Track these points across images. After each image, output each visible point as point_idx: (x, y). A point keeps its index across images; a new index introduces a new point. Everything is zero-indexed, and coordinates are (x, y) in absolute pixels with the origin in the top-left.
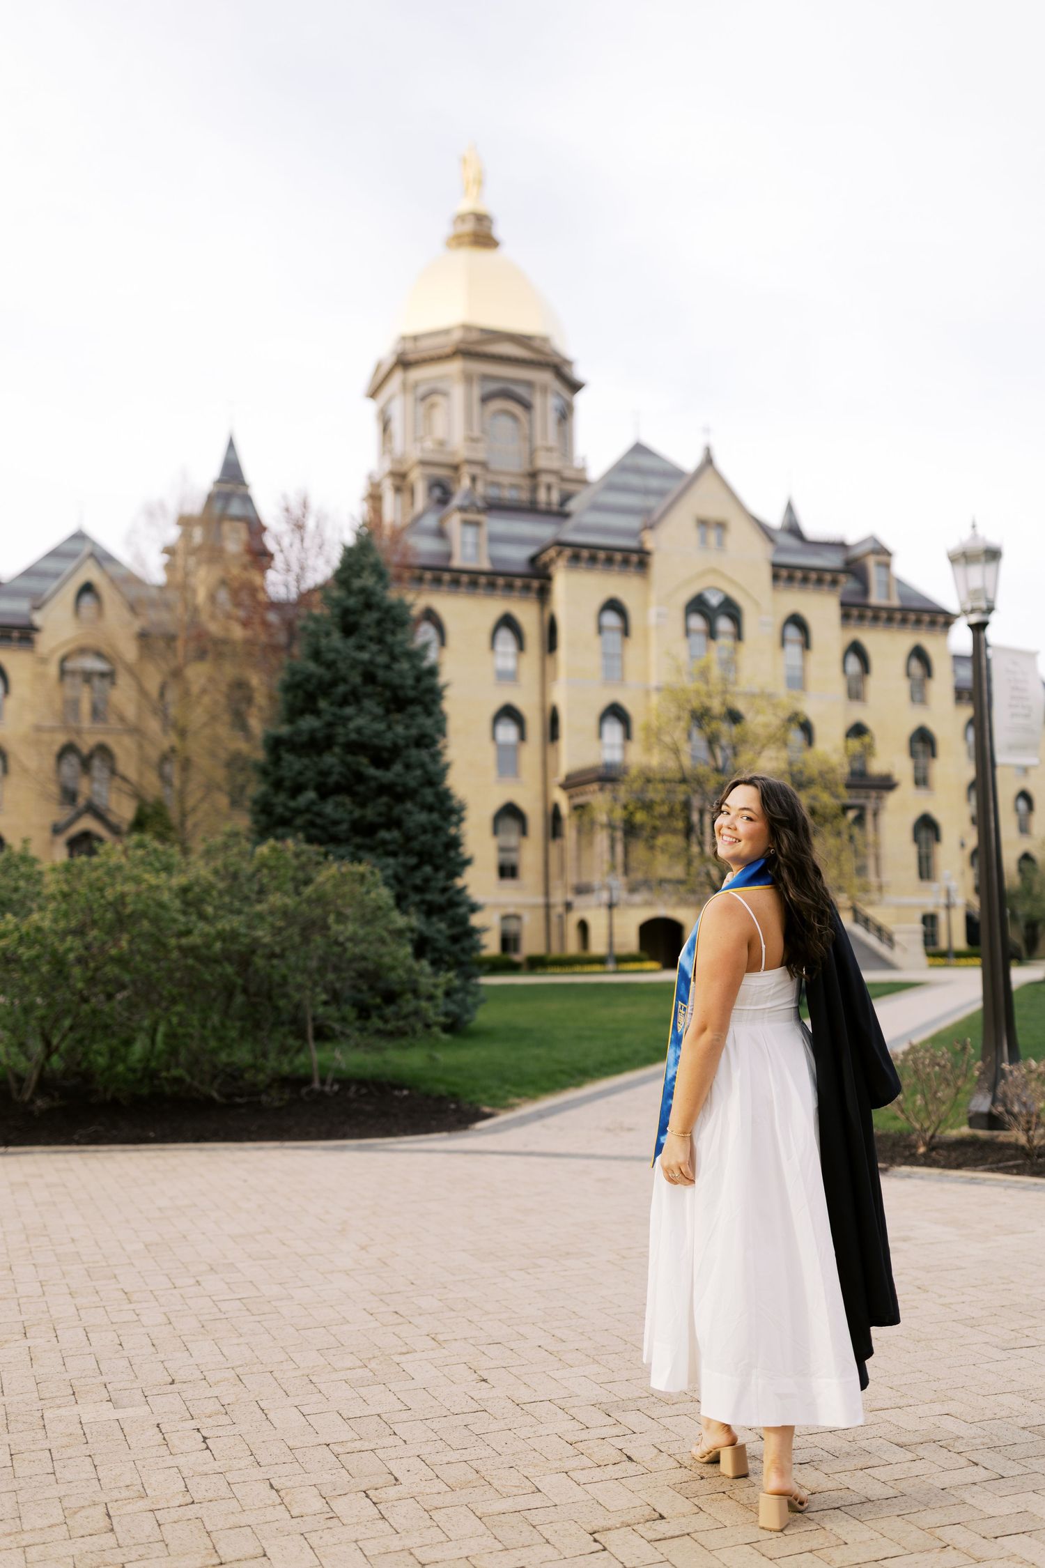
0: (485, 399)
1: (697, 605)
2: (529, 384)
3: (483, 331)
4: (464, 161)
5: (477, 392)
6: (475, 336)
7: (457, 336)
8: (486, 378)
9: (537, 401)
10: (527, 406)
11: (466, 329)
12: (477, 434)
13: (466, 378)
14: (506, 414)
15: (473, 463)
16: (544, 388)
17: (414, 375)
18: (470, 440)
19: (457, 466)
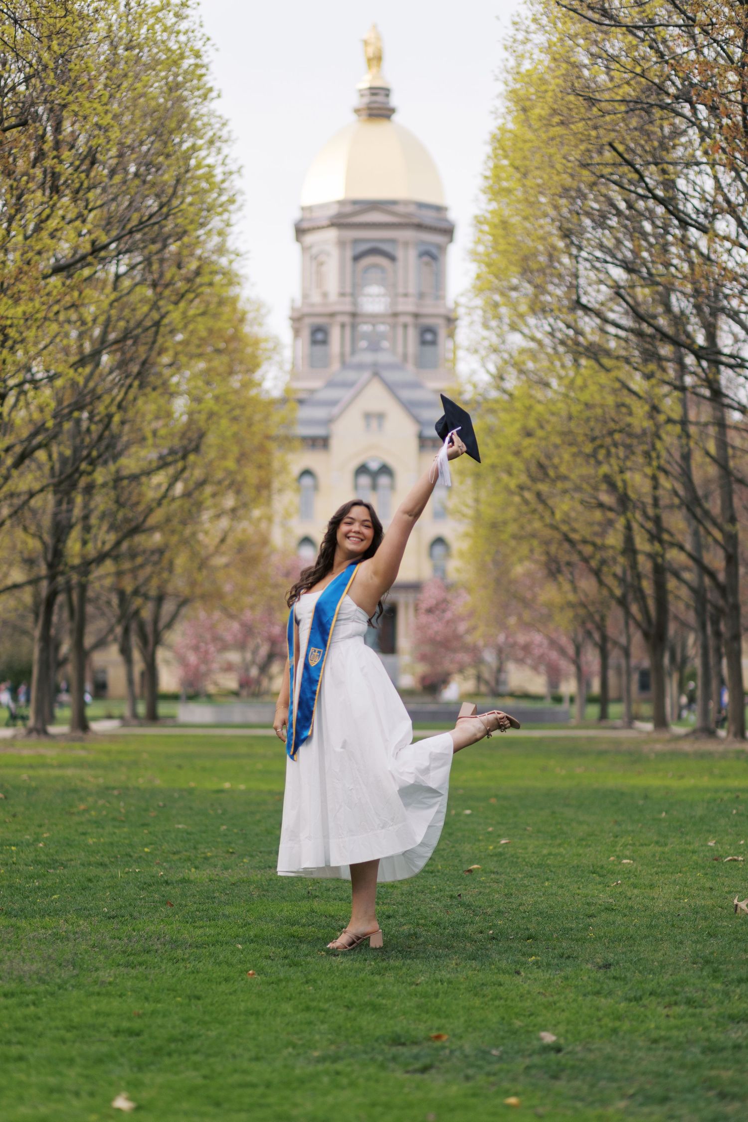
0: (357, 258)
1: (362, 469)
2: (393, 241)
3: (355, 202)
4: (366, 43)
5: (349, 254)
6: (348, 209)
7: (333, 211)
8: (356, 241)
9: (400, 254)
10: (392, 258)
11: (341, 203)
12: (348, 289)
13: (342, 244)
14: (375, 266)
15: (343, 313)
16: (406, 244)
17: (309, 239)
18: (342, 295)
19: (332, 315)
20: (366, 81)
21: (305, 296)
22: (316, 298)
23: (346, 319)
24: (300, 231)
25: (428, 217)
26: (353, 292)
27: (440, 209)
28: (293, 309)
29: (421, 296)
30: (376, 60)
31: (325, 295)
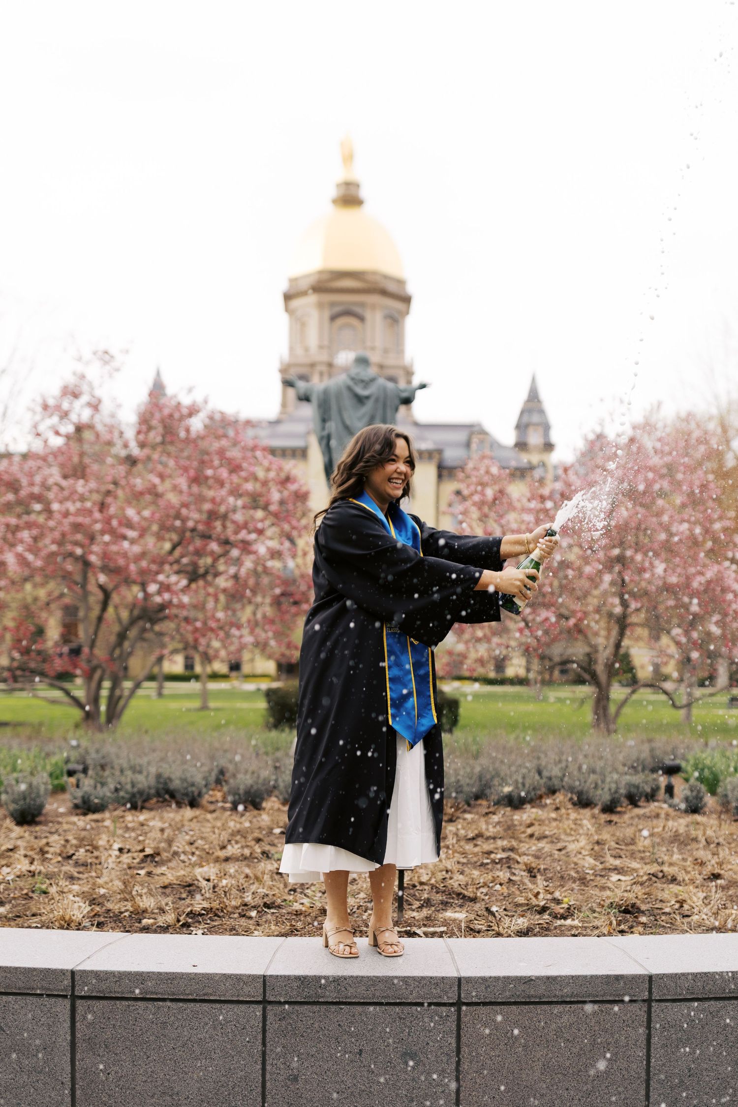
3: (331, 272)
5: (327, 314)
6: (326, 276)
8: (333, 304)
9: (368, 315)
11: (321, 272)
12: (326, 343)
13: (320, 306)
14: (348, 326)
15: (321, 363)
16: (373, 307)
17: (295, 303)
18: (321, 347)
19: (313, 365)
20: (341, 175)
21: (292, 349)
22: (300, 351)
23: (324, 368)
24: (288, 297)
25: (392, 287)
26: (331, 346)
27: (401, 282)
28: (281, 363)
29: (386, 351)
30: (348, 158)
31: (307, 350)
